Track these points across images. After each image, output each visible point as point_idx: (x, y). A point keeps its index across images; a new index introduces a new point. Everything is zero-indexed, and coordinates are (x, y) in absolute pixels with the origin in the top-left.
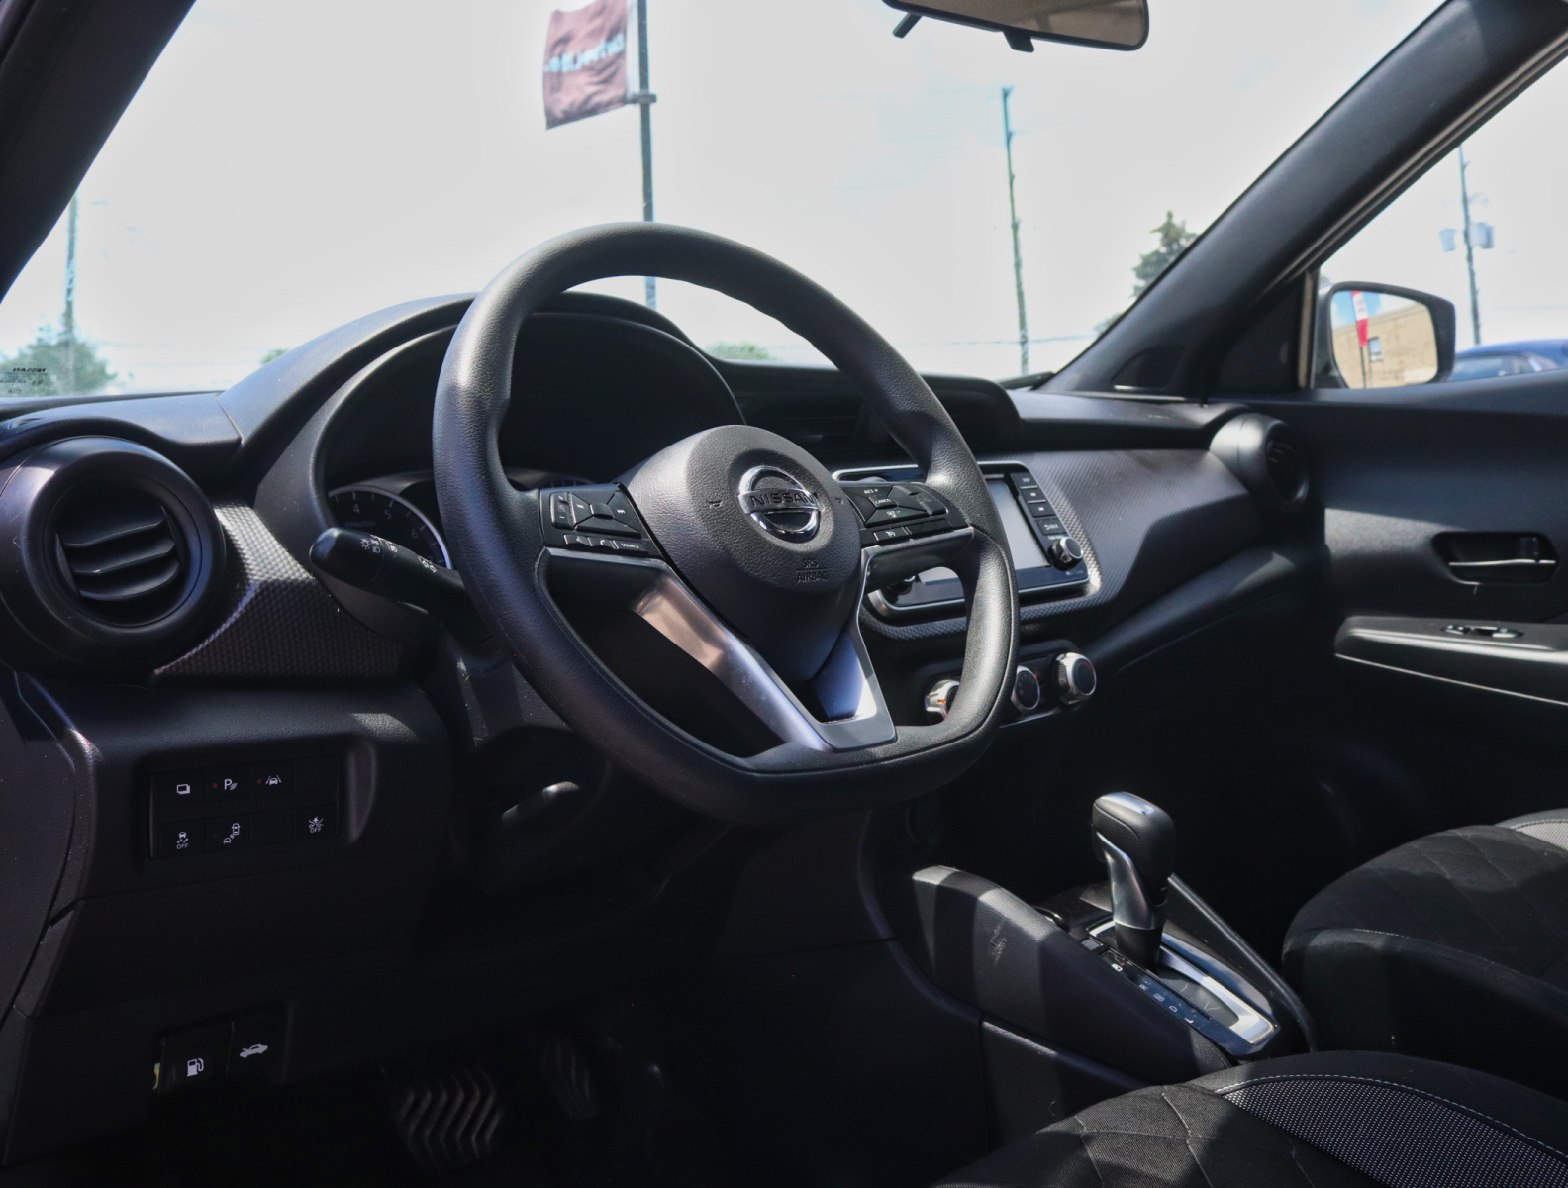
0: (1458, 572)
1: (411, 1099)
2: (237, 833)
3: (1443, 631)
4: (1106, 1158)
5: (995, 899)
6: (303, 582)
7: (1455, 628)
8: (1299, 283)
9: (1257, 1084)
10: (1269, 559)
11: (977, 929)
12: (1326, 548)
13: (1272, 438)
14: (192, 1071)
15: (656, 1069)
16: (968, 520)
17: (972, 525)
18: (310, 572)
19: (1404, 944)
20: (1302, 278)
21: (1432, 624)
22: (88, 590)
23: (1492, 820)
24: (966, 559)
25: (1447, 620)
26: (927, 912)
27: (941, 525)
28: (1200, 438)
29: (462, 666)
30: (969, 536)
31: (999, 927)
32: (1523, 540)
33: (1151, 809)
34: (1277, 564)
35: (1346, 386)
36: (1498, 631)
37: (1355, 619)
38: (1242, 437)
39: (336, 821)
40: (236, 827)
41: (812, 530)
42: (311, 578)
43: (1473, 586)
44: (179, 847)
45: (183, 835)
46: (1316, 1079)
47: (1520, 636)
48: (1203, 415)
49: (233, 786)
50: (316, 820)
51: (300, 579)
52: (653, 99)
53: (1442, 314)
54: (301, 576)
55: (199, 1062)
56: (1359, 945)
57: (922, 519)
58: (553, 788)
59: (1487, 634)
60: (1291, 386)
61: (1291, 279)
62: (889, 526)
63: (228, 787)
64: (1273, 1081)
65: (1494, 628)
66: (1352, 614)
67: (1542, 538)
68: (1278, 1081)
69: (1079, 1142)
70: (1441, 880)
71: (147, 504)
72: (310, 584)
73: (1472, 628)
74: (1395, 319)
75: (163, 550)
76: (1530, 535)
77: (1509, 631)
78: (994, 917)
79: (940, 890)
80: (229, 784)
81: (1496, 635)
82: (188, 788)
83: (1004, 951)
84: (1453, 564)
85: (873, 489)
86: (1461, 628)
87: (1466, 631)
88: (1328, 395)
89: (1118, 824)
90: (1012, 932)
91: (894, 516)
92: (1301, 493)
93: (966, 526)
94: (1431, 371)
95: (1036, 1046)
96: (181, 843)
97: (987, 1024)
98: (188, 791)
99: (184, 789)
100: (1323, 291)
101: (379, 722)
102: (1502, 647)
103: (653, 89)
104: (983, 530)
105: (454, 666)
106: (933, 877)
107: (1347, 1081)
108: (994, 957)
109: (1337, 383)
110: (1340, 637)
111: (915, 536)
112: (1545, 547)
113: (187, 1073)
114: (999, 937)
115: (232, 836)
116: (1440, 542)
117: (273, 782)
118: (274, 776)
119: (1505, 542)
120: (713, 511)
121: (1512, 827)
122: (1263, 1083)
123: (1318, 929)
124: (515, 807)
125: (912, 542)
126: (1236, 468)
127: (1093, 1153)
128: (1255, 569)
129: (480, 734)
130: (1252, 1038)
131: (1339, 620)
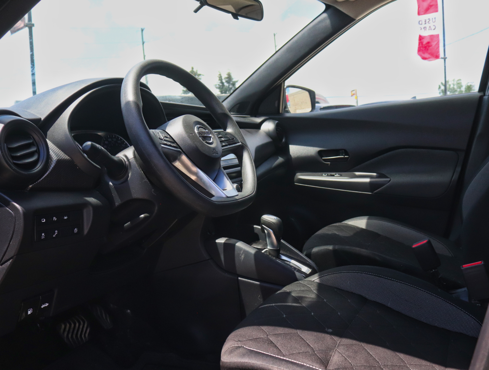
0: (324, 160)
1: (63, 326)
2: (56, 233)
3: (322, 175)
4: (297, 295)
5: (240, 244)
6: (68, 159)
7: (325, 174)
8: (281, 84)
9: (321, 277)
10: (278, 158)
11: (236, 253)
12: (290, 156)
13: (277, 126)
14: (29, 313)
15: (129, 311)
16: (239, 141)
17: (241, 142)
18: (69, 157)
19: (337, 247)
20: (281, 83)
21: (320, 174)
22: (16, 161)
23: (341, 221)
24: (239, 152)
25: (323, 173)
26: (221, 250)
27: (234, 142)
28: (258, 126)
29: (111, 183)
30: (240, 145)
31: (242, 251)
32: (341, 151)
33: (275, 217)
34: (280, 160)
35: (290, 113)
36: (336, 174)
37: (298, 174)
38: (268, 126)
39: (81, 229)
40: (56, 231)
41: (212, 142)
42: (70, 158)
43: (329, 164)
44: (42, 238)
45: (43, 234)
46: (335, 273)
47: (341, 175)
48: (258, 120)
49: (56, 219)
50: (76, 229)
51: (67, 159)
52: (33, 25)
53: (312, 94)
54: (67, 158)
55: (31, 310)
56: (326, 249)
57: (230, 141)
58: (142, 216)
59: (333, 175)
60: (278, 112)
61: (279, 84)
62: (223, 142)
63: (55, 220)
64: (325, 276)
65: (335, 174)
66: (297, 173)
67: (345, 150)
68: (326, 275)
69: (289, 293)
70: (335, 234)
71: (27, 136)
72: (70, 160)
73: (329, 174)
74: (293, 95)
75: (33, 149)
76: (342, 150)
77: (338, 174)
78: (240, 249)
79: (225, 244)
80: (55, 219)
81: (335, 176)
82: (45, 220)
83: (244, 258)
84: (323, 158)
85: (217, 133)
86: (326, 174)
87: (328, 175)
88: (287, 115)
89: (269, 222)
90: (246, 253)
91: (223, 140)
92: (284, 140)
93: (239, 143)
94: (310, 109)
95: (254, 282)
96: (43, 237)
97: (239, 278)
98: (44, 221)
99: (43, 220)
100: (285, 87)
101: (92, 200)
102: (337, 178)
103: (33, 22)
104: (243, 144)
105: (108, 184)
106: (221, 241)
107: (343, 273)
108: (241, 260)
109: (288, 112)
110: (295, 179)
111: (229, 145)
112: (346, 152)
113: (28, 313)
114: (243, 253)
115: (55, 234)
116: (320, 152)
117: (66, 218)
118: (66, 216)
119: (336, 152)
120: (192, 136)
121: (346, 223)
122: (323, 276)
123: (313, 248)
124: (129, 222)
125: (229, 146)
126: (269, 134)
127: (293, 294)
128: (276, 161)
129: (118, 202)
130: (308, 272)
131: (295, 175)
